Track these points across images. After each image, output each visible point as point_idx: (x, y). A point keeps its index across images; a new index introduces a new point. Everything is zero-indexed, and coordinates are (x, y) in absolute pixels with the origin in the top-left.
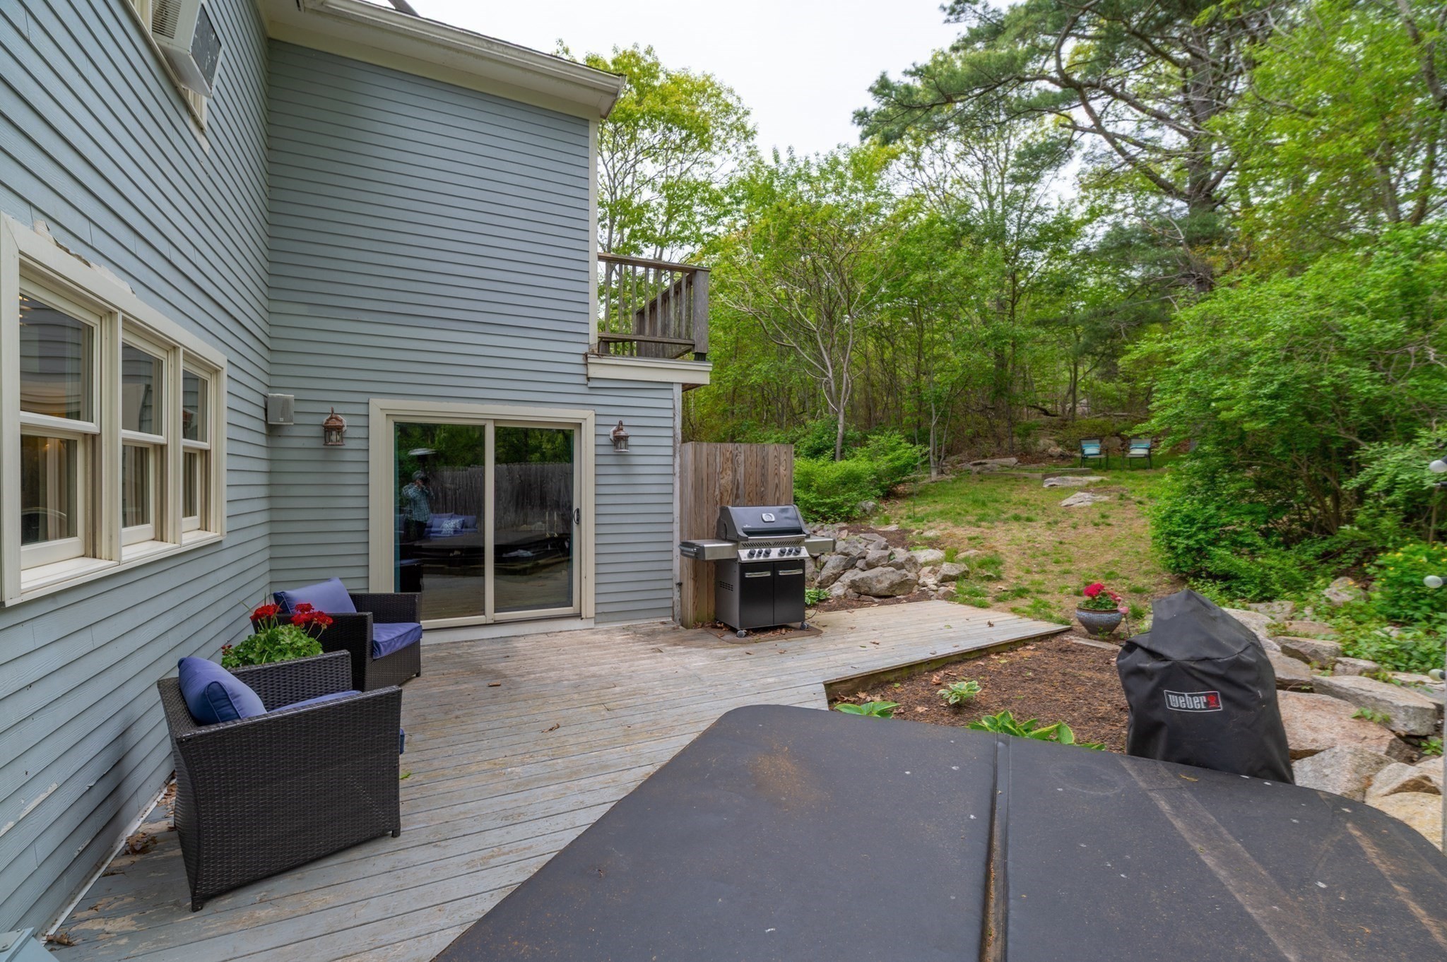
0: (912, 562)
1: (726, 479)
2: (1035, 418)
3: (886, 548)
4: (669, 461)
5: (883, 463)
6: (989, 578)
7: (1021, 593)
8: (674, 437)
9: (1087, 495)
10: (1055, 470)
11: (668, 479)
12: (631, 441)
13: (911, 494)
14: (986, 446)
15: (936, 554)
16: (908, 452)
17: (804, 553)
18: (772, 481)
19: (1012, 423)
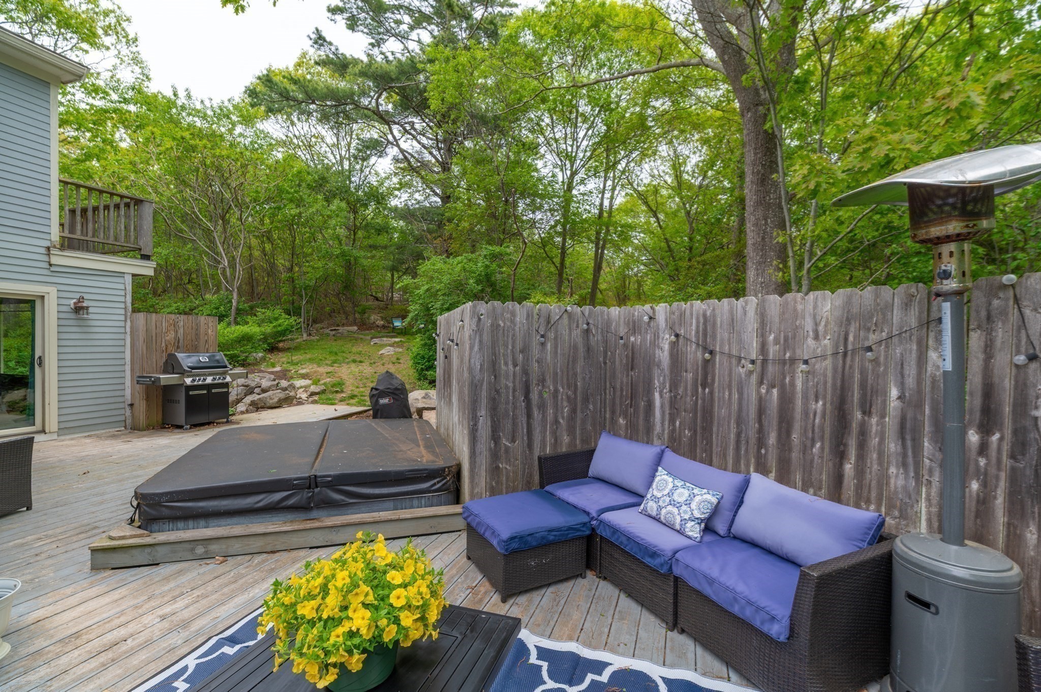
0: (292, 387)
1: (171, 336)
2: (371, 303)
3: (274, 380)
4: (122, 324)
5: (268, 329)
6: (337, 392)
7: (352, 397)
8: (125, 308)
9: (392, 348)
10: (378, 335)
11: (122, 336)
12: (91, 310)
13: (289, 349)
14: (340, 318)
15: (308, 382)
16: (286, 321)
17: (228, 379)
18: (203, 338)
19: (355, 305)
